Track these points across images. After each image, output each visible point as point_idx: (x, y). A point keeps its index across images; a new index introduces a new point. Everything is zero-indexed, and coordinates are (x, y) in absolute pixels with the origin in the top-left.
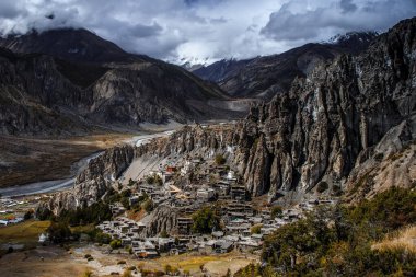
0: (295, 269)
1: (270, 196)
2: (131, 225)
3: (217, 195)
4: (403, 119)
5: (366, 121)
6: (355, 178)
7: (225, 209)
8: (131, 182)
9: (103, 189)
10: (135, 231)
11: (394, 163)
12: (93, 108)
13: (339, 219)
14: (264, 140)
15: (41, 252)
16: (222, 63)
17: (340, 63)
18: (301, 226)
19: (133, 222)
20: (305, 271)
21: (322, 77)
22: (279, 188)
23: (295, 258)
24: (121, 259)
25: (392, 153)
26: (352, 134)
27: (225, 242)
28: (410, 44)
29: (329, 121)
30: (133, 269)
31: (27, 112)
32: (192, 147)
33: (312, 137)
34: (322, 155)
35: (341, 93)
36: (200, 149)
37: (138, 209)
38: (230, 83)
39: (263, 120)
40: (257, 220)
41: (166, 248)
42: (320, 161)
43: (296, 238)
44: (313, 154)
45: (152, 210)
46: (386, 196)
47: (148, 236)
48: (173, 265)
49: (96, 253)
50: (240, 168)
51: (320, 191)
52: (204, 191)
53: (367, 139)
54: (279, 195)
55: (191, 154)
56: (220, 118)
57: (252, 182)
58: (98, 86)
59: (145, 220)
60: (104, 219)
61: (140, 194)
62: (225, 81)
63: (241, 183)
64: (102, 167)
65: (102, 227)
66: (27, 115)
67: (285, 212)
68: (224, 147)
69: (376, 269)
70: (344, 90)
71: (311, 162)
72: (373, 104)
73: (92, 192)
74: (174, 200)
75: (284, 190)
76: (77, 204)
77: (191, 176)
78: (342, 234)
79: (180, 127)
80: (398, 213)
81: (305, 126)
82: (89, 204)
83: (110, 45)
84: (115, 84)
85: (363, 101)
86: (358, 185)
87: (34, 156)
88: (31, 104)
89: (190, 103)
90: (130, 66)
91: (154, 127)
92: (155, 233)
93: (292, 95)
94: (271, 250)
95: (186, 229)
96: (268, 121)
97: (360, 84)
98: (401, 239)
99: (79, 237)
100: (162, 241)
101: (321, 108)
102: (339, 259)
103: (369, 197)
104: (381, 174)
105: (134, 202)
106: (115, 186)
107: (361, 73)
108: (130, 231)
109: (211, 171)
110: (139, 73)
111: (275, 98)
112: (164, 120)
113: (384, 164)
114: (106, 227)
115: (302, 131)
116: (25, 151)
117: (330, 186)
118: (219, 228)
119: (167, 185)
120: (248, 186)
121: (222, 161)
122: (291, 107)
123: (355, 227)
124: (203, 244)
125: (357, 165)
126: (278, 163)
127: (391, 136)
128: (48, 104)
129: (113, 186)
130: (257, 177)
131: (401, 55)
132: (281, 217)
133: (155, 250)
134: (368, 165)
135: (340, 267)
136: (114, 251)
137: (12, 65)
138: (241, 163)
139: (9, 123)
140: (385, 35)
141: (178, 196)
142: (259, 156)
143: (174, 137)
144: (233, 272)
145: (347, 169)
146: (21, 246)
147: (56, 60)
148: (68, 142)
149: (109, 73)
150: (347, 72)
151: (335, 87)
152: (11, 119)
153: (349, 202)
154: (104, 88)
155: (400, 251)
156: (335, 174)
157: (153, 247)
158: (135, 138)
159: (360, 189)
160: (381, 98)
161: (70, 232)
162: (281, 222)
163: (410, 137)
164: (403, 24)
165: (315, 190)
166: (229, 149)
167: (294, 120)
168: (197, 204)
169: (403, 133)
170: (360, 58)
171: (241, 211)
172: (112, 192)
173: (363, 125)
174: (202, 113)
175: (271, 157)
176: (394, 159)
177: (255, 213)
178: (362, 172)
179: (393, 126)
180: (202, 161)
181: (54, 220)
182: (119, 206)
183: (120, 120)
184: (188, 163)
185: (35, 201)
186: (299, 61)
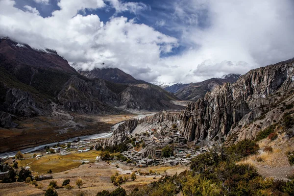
0: (204, 173)
1: (195, 142)
2: (136, 153)
3: (172, 141)
4: (250, 111)
5: (235, 111)
6: (230, 135)
7: (175, 147)
8: (136, 135)
9: (124, 137)
10: (137, 156)
11: (246, 129)
13: (223, 152)
14: (193, 118)
15: (97, 164)
16: (176, 85)
17: (226, 87)
18: (207, 154)
19: (136, 152)
20: (208, 173)
21: (218, 92)
22: (198, 139)
23: (204, 168)
24: (131, 168)
25: (246, 125)
26: (230, 116)
27: (175, 161)
28: (254, 79)
29: (220, 111)
30: (136, 172)
31: (92, 103)
32: (163, 121)
33: (213, 118)
34: (217, 126)
35: (225, 99)
36: (166, 122)
37: (139, 146)
39: (193, 110)
40: (189, 152)
41: (150, 163)
42: (216, 128)
43: (205, 160)
44: (213, 125)
45: (145, 147)
46: (242, 143)
47: (143, 158)
48: (153, 170)
49: (120, 165)
50: (183, 130)
51: (216, 140)
52: (167, 139)
53: (236, 119)
54: (198, 142)
55: (162, 123)
56: (175, 109)
57: (187, 136)
58: (123, 93)
59: (142, 151)
60: (124, 150)
61: (140, 140)
63: (183, 136)
64: (124, 128)
65: (123, 153)
66: (92, 105)
67: (200, 149)
68: (176, 121)
69: (238, 173)
70: (227, 98)
71: (212, 128)
72: (238, 104)
73: (119, 138)
74: (154, 143)
75: (201, 139)
76: (113, 144)
77: (162, 133)
78: (224, 158)
79: (158, 112)
80: (247, 150)
81: (210, 112)
82: (118, 144)
83: (128, 76)
84: (131, 93)
85: (234, 103)
86: (231, 138)
87: (95, 123)
89: (162, 101)
90: (137, 85)
91: (148, 112)
92: (146, 157)
93: (205, 100)
94: (194, 165)
95: (159, 155)
96: (195, 110)
97: (233, 95)
98: (248, 161)
99: (113, 157)
100: (149, 160)
101: (217, 105)
102: (222, 168)
103: (236, 143)
104: (241, 134)
105: (138, 143)
107: (234, 91)
108: (135, 156)
109: (170, 131)
110: (141, 89)
111: (198, 101)
112: (151, 109)
113: (242, 129)
114: (125, 154)
115: (209, 115)
117: (220, 138)
118: (173, 155)
119: (151, 136)
120: (186, 137)
121: (175, 127)
122: (205, 104)
123: (229, 156)
124: (166, 161)
125: (231, 130)
126: (199, 128)
127: (245, 118)
128: (101, 100)
129: (129, 136)
130: (189, 134)
131: (250, 84)
132: (199, 151)
133: (146, 164)
134: (235, 130)
135: (223, 172)
136: (129, 164)
137: (86, 83)
138: (183, 128)
139: (84, 108)
140: (244, 76)
141: (156, 141)
142: (191, 125)
143: (155, 116)
144: (178, 174)
145: (227, 131)
146: (88, 161)
147: (105, 82)
149: (128, 88)
150: (228, 90)
151: (223, 97)
152: (85, 106)
153: (227, 145)
154: (126, 94)
155: (247, 165)
156: (222, 133)
157: (145, 162)
159: (232, 140)
160: (242, 102)
161: (109, 156)
162: (199, 153)
163: (253, 119)
164: (252, 71)
165: (213, 140)
166: (178, 122)
167: (206, 110)
168: (164, 145)
169: (250, 117)
170: (234, 85)
171: (182, 148)
172: (128, 139)
173: (234, 113)
174: (167, 106)
175: (196, 125)
176: (246, 128)
177: (188, 149)
178: (233, 132)
179: (246, 114)
180: (167, 126)
181: (103, 150)
182: (131, 145)
183: (132, 108)
184: (161, 127)
185: (95, 142)
186: (209, 85)
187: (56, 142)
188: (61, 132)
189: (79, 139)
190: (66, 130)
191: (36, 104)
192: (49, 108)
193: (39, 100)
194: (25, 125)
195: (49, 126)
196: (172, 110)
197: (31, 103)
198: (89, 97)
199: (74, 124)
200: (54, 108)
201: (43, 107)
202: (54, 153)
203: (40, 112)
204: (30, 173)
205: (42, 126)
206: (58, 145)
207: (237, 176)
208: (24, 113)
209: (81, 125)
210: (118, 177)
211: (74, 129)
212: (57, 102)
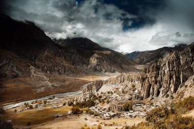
0: (157, 124)
1: (150, 98)
3: (132, 98)
5: (183, 74)
6: (178, 93)
7: (134, 103)
8: (102, 93)
9: (92, 95)
11: (191, 88)
12: (89, 66)
13: (172, 107)
14: (148, 79)
15: (69, 117)
16: (135, 52)
17: (175, 54)
18: (160, 109)
19: (102, 107)
20: (160, 124)
21: (169, 58)
22: (152, 96)
23: (157, 120)
24: (97, 120)
25: (190, 85)
26: (178, 78)
27: (134, 114)
29: (170, 74)
30: (102, 123)
32: (124, 81)
33: (164, 79)
34: (168, 86)
36: (126, 82)
37: (104, 102)
38: (137, 60)
39: (148, 73)
40: (145, 107)
41: (114, 116)
43: (158, 113)
44: (165, 85)
45: (109, 103)
46: (187, 99)
47: (107, 112)
48: (116, 122)
49: (88, 117)
50: (140, 89)
51: (167, 97)
52: (127, 97)
54: (152, 98)
55: (123, 84)
56: (134, 71)
57: (143, 94)
58: (91, 59)
59: (106, 106)
60: (92, 106)
61: (105, 97)
62: (136, 58)
63: (140, 94)
64: (92, 87)
65: (91, 108)
66: (65, 68)
67: (154, 104)
68: (134, 81)
69: (183, 123)
70: (176, 63)
71: (164, 87)
72: (185, 68)
73: (88, 96)
74: (117, 100)
75: (154, 97)
76: (82, 100)
77: (123, 91)
78: (173, 112)
79: (120, 74)
80: (191, 105)
81: (162, 75)
82: (87, 101)
83: (96, 44)
84: (97, 58)
85: (182, 67)
86: (179, 95)
87: (67, 83)
88: (67, 65)
89: (123, 66)
90: (103, 52)
91: (111, 74)
92: (110, 111)
93: (158, 64)
95: (121, 109)
96: (150, 73)
97: (181, 61)
98: (192, 114)
99: (82, 112)
100: (112, 114)
101: (168, 69)
102: (172, 120)
103: (182, 100)
104: (186, 92)
105: (103, 100)
106: (96, 94)
107: (181, 58)
108: (101, 110)
109: (130, 90)
110: (106, 55)
111: (153, 65)
112: (114, 72)
113: (187, 88)
114: (92, 108)
115: (161, 77)
116: (64, 81)
117: (170, 95)
118: (132, 109)
119: (114, 94)
121: (134, 86)
122: (158, 68)
123: (177, 109)
124: (126, 115)
125: (179, 89)
126: (153, 87)
127: (190, 79)
128: (73, 64)
130: (145, 92)
132: (153, 106)
133: (109, 117)
134: (183, 88)
135: (172, 123)
136: (95, 117)
137: (60, 50)
138: (140, 87)
139: (58, 71)
140: (190, 45)
141: (118, 98)
142: (146, 85)
143: (118, 77)
144: (136, 125)
145: (175, 90)
146: (62, 115)
148: (80, 79)
150: (177, 57)
151: (173, 62)
152: (59, 69)
153: (176, 101)
154: (93, 59)
155: (191, 117)
156: (171, 92)
158: (104, 78)
159: (180, 97)
160: (188, 67)
161: (79, 111)
162: (153, 108)
165: (165, 97)
166: (136, 82)
167: (159, 73)
168: (124, 101)
170: (181, 52)
171: (139, 104)
172: (95, 96)
173: (181, 75)
174: (127, 70)
175: (150, 85)
177: (144, 104)
178: (180, 91)
179: (191, 76)
180: (127, 86)
181: (74, 106)
182: (97, 101)
183: (98, 71)
184: (122, 87)
185: (67, 99)
186: (161, 53)
187: (34, 99)
188: (39, 91)
189: (54, 97)
190: (42, 89)
191: (17, 67)
192: (28, 71)
193: (19, 64)
194: (8, 85)
195: (28, 86)
196: (131, 72)
197: (12, 67)
198: (62, 62)
199: (50, 84)
200: (32, 71)
201: (23, 70)
202: (33, 108)
203: (20, 74)
204: (12, 125)
205: (22, 86)
206: (36, 102)
207: (183, 126)
208: (6, 75)
209: (56, 85)
210: (86, 128)
211: (49, 88)
212: (35, 65)
